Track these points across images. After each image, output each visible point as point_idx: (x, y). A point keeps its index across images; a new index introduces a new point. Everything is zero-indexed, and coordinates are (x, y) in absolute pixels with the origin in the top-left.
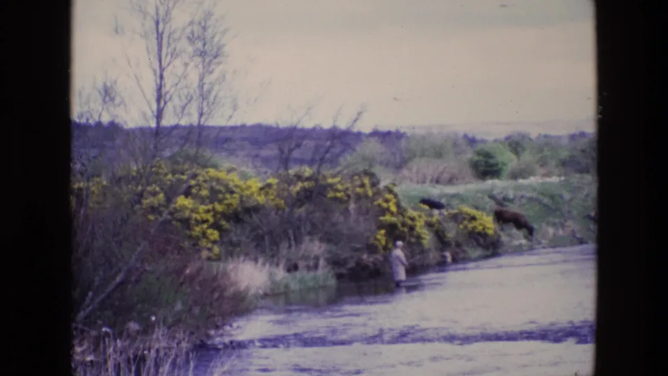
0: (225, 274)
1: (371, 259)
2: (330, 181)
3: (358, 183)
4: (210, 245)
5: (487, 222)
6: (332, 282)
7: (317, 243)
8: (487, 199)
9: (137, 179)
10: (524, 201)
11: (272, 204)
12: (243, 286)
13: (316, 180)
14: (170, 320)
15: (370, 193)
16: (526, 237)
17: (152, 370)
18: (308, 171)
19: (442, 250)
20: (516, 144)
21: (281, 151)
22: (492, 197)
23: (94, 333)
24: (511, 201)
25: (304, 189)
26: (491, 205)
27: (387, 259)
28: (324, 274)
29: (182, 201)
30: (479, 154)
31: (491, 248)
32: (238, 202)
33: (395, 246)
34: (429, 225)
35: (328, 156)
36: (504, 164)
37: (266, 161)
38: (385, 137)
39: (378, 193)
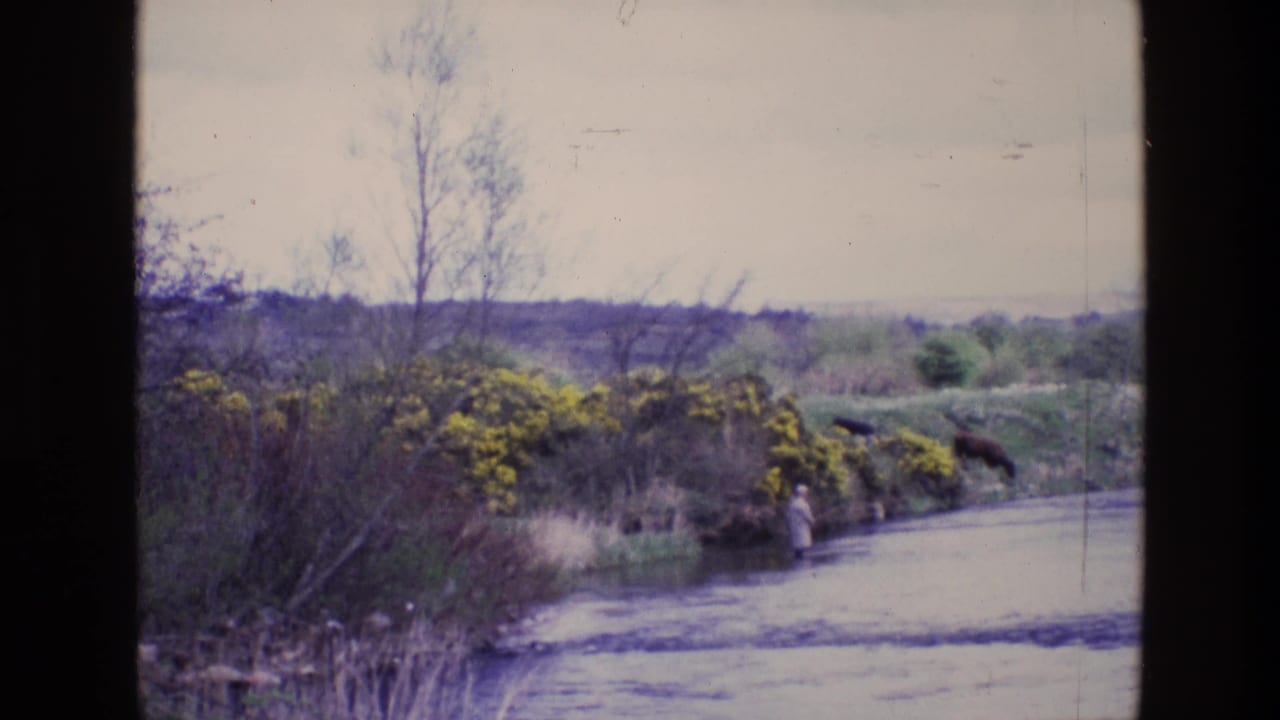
0: (526, 536)
1: (757, 514)
2: (693, 389)
3: (737, 393)
4: (501, 492)
5: (943, 456)
6: (694, 550)
7: (671, 488)
8: (942, 418)
9: (387, 385)
10: (1001, 422)
11: (600, 426)
12: (553, 555)
13: (671, 389)
14: (437, 609)
15: (756, 409)
16: (1002, 480)
17: (407, 689)
18: (657, 374)
19: (869, 499)
20: (989, 332)
21: (617, 342)
22: (950, 416)
23: (314, 630)
24: (980, 422)
25: (652, 403)
26: (950, 429)
27: (782, 514)
28: (682, 537)
29: (457, 421)
30: (930, 347)
31: (948, 497)
32: (546, 422)
33: (796, 493)
34: (849, 460)
35: (690, 350)
36: (971, 364)
37: (592, 357)
38: (781, 320)
39: (767, 410)
